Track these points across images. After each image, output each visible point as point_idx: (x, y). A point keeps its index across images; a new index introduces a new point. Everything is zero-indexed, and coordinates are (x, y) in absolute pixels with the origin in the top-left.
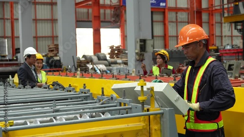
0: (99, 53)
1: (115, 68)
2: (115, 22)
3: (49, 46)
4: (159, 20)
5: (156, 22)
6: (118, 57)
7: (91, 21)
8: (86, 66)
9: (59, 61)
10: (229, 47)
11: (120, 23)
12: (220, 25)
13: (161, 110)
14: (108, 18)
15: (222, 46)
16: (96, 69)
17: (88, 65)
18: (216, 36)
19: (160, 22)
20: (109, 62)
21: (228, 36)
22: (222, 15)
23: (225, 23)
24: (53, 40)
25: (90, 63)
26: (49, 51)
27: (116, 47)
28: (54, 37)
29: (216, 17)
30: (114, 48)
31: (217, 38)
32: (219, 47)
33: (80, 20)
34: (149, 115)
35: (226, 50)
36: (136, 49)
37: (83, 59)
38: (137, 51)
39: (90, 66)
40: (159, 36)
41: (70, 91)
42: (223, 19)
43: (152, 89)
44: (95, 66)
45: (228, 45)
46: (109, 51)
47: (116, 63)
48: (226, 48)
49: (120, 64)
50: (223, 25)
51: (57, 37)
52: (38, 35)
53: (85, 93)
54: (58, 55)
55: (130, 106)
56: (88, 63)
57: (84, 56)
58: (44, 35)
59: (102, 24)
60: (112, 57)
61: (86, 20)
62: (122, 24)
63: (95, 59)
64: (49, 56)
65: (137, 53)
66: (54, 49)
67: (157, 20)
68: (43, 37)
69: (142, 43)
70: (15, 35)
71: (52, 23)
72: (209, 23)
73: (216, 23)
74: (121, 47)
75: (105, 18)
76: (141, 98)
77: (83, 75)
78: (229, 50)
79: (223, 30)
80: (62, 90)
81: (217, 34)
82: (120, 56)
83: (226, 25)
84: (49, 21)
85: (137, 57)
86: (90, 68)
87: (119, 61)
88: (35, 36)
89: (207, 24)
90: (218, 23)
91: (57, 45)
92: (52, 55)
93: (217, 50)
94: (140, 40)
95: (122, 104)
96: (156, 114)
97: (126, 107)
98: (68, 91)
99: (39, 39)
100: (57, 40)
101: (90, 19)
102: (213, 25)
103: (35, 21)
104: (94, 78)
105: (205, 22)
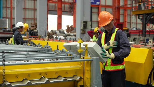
0: (60, 29)
1: (68, 38)
2: (70, 12)
3: (31, 24)
4: (96, 12)
5: (94, 13)
6: (71, 32)
7: (56, 11)
8: (53, 36)
9: (37, 32)
10: (134, 29)
11: (73, 12)
12: (130, 16)
13: (91, 58)
14: (67, 9)
15: (131, 28)
16: (58, 38)
17: (54, 36)
18: (127, 23)
19: (96, 13)
20: (66, 35)
21: (134, 23)
22: (131, 10)
23: (133, 15)
24: (35, 21)
25: (55, 35)
26: (31, 26)
27: (70, 26)
28: (35, 19)
29: (128, 12)
30: (69, 26)
31: (128, 24)
32: (129, 29)
33: (51, 10)
34: (84, 61)
35: (133, 31)
36: (81, 27)
37: (51, 32)
38: (81, 28)
39: (55, 36)
40: (95, 21)
41: (39, 47)
42: (132, 12)
43: (86, 45)
44: (57, 36)
45: (134, 28)
46: (66, 28)
47: (69, 35)
48: (133, 29)
49: (72, 36)
50: (132, 16)
51: (36, 19)
52: (26, 17)
53: (47, 48)
54: (36, 29)
55: (73, 56)
56: (54, 34)
57: (52, 31)
58: (29, 18)
59: (63, 13)
60: (67, 32)
61: (54, 10)
62: (74, 13)
63: (58, 32)
64: (31, 29)
65: (81, 29)
66: (34, 25)
67: (94, 12)
68: (28, 19)
69: (85, 24)
70: (13, 17)
71: (34, 11)
72: (124, 15)
73: (128, 15)
74: (73, 27)
75: (65, 9)
76: (79, 51)
77: (49, 40)
78: (134, 31)
79: (132, 19)
80: (34, 46)
81: (128, 22)
82: (72, 32)
83: (134, 16)
84: (32, 10)
85: (82, 31)
86: (55, 37)
87: (72, 34)
88: (24, 18)
89: (123, 15)
90: (129, 15)
91: (36, 23)
92: (33, 29)
93: (127, 30)
94: (84, 22)
95: (69, 54)
96: (88, 61)
97: (71, 56)
98: (38, 47)
99: (26, 20)
100: (36, 21)
101: (56, 10)
102: (126, 16)
103: (24, 9)
104: (55, 41)
105: (122, 14)
